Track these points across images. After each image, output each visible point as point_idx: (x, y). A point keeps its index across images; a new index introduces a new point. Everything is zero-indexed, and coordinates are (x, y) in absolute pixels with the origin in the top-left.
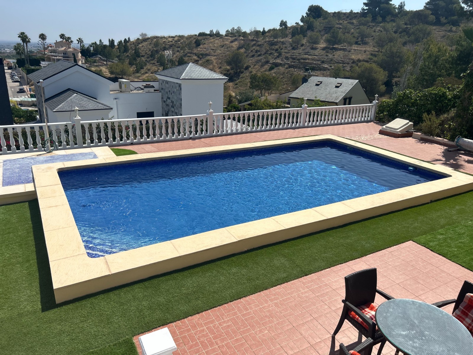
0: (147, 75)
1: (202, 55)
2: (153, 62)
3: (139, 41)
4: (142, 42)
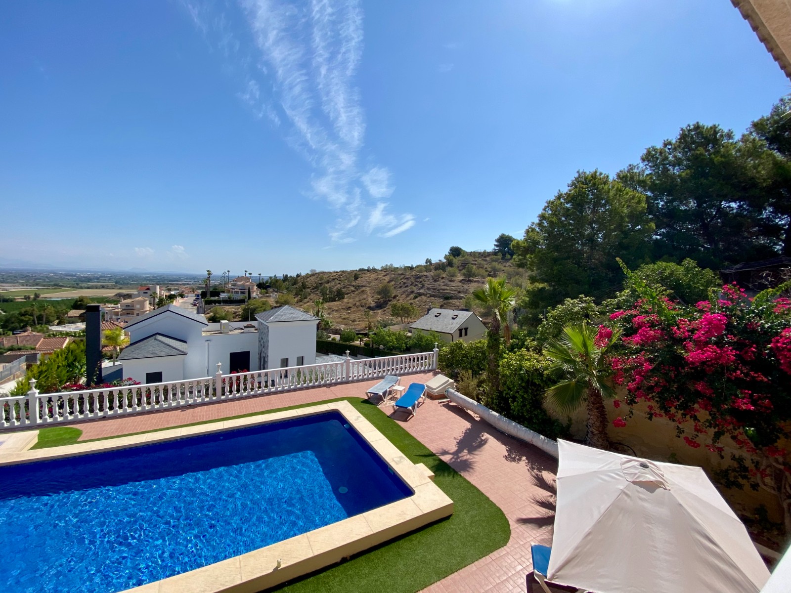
0: (308, 304)
1: (359, 286)
3: (308, 276)
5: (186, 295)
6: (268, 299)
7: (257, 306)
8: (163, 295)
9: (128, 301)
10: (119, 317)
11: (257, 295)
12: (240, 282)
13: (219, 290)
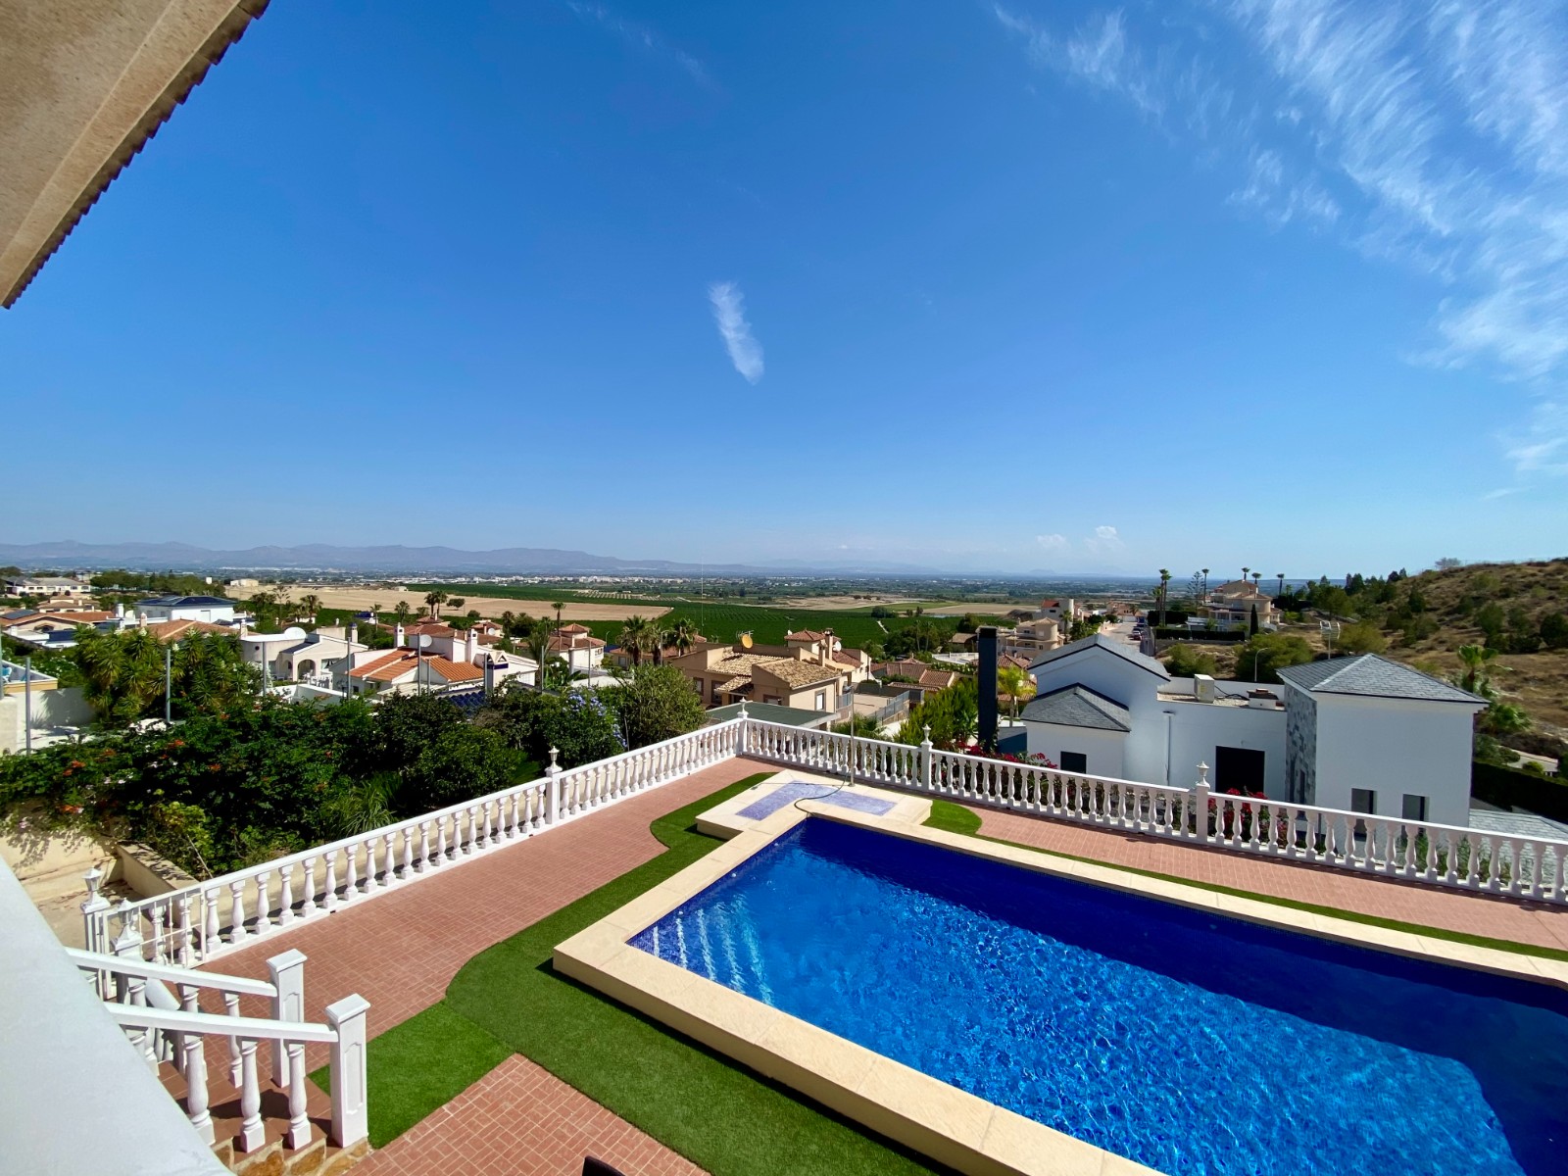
2: (1462, 624)
3: (1430, 577)
4: (1438, 579)
5: (1120, 617)
6: (1305, 636)
7: (1273, 648)
8: (1080, 616)
9: (1028, 624)
10: (1016, 648)
11: (1275, 623)
12: (1230, 592)
13: (1185, 609)
